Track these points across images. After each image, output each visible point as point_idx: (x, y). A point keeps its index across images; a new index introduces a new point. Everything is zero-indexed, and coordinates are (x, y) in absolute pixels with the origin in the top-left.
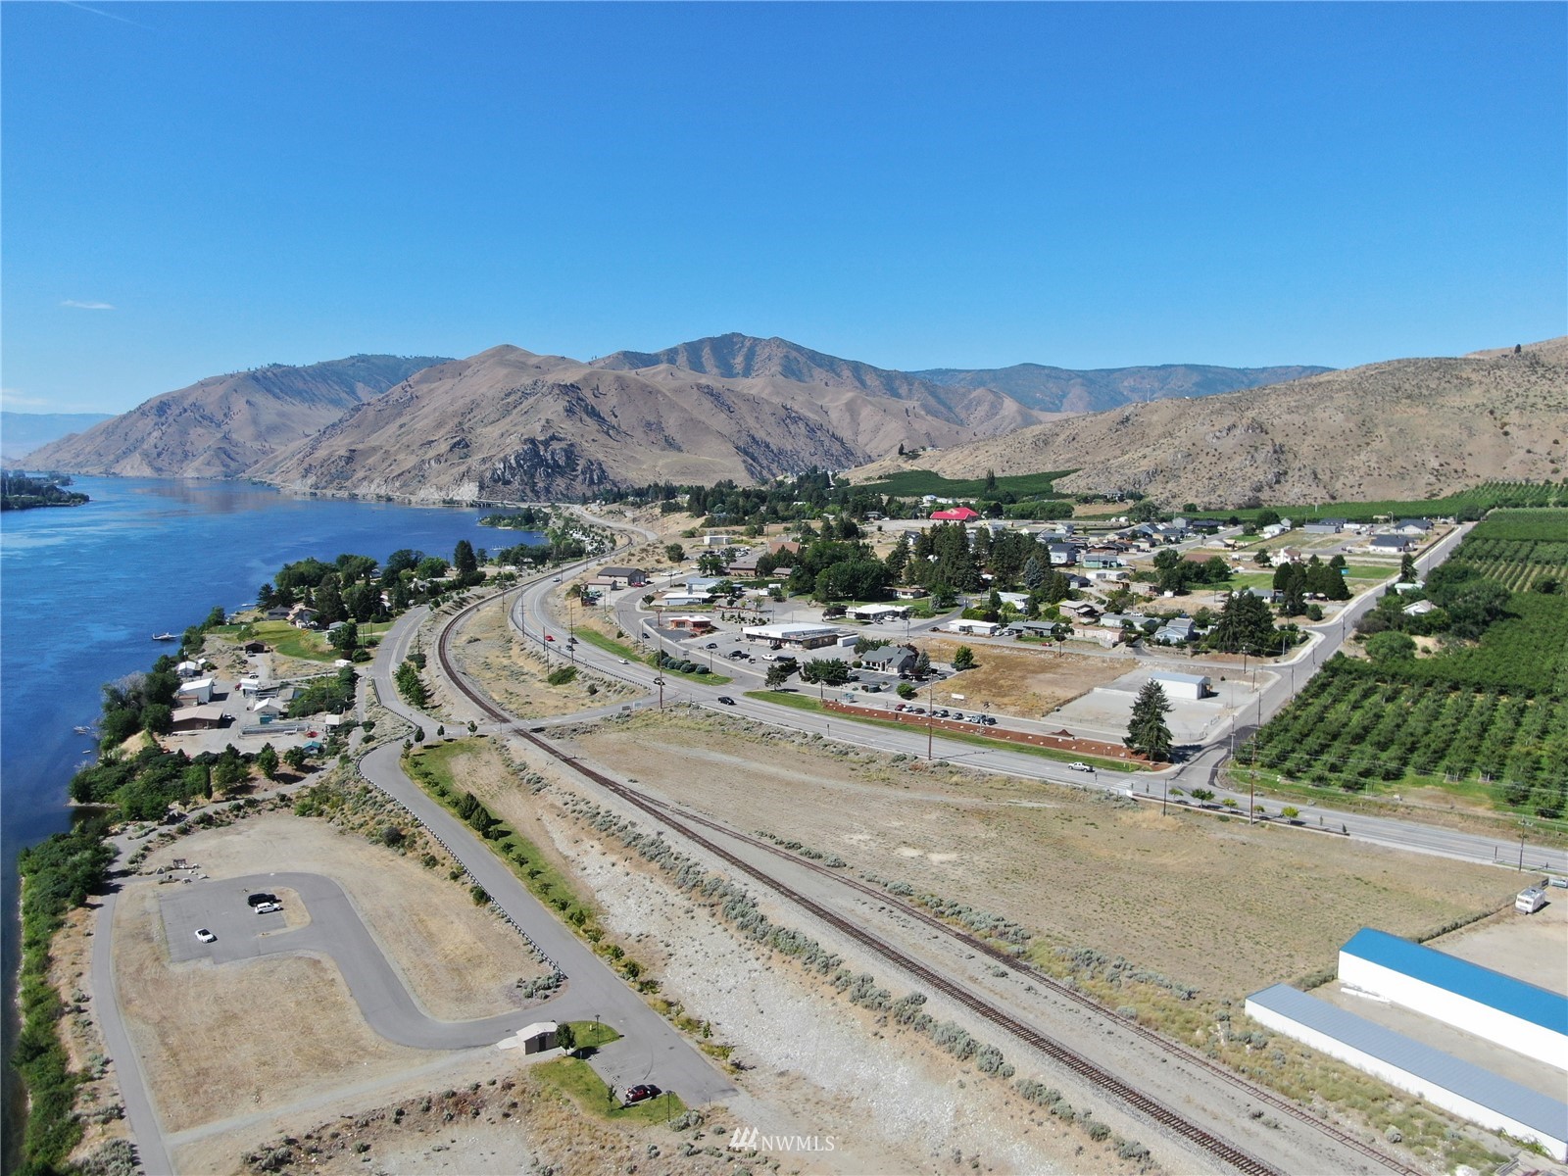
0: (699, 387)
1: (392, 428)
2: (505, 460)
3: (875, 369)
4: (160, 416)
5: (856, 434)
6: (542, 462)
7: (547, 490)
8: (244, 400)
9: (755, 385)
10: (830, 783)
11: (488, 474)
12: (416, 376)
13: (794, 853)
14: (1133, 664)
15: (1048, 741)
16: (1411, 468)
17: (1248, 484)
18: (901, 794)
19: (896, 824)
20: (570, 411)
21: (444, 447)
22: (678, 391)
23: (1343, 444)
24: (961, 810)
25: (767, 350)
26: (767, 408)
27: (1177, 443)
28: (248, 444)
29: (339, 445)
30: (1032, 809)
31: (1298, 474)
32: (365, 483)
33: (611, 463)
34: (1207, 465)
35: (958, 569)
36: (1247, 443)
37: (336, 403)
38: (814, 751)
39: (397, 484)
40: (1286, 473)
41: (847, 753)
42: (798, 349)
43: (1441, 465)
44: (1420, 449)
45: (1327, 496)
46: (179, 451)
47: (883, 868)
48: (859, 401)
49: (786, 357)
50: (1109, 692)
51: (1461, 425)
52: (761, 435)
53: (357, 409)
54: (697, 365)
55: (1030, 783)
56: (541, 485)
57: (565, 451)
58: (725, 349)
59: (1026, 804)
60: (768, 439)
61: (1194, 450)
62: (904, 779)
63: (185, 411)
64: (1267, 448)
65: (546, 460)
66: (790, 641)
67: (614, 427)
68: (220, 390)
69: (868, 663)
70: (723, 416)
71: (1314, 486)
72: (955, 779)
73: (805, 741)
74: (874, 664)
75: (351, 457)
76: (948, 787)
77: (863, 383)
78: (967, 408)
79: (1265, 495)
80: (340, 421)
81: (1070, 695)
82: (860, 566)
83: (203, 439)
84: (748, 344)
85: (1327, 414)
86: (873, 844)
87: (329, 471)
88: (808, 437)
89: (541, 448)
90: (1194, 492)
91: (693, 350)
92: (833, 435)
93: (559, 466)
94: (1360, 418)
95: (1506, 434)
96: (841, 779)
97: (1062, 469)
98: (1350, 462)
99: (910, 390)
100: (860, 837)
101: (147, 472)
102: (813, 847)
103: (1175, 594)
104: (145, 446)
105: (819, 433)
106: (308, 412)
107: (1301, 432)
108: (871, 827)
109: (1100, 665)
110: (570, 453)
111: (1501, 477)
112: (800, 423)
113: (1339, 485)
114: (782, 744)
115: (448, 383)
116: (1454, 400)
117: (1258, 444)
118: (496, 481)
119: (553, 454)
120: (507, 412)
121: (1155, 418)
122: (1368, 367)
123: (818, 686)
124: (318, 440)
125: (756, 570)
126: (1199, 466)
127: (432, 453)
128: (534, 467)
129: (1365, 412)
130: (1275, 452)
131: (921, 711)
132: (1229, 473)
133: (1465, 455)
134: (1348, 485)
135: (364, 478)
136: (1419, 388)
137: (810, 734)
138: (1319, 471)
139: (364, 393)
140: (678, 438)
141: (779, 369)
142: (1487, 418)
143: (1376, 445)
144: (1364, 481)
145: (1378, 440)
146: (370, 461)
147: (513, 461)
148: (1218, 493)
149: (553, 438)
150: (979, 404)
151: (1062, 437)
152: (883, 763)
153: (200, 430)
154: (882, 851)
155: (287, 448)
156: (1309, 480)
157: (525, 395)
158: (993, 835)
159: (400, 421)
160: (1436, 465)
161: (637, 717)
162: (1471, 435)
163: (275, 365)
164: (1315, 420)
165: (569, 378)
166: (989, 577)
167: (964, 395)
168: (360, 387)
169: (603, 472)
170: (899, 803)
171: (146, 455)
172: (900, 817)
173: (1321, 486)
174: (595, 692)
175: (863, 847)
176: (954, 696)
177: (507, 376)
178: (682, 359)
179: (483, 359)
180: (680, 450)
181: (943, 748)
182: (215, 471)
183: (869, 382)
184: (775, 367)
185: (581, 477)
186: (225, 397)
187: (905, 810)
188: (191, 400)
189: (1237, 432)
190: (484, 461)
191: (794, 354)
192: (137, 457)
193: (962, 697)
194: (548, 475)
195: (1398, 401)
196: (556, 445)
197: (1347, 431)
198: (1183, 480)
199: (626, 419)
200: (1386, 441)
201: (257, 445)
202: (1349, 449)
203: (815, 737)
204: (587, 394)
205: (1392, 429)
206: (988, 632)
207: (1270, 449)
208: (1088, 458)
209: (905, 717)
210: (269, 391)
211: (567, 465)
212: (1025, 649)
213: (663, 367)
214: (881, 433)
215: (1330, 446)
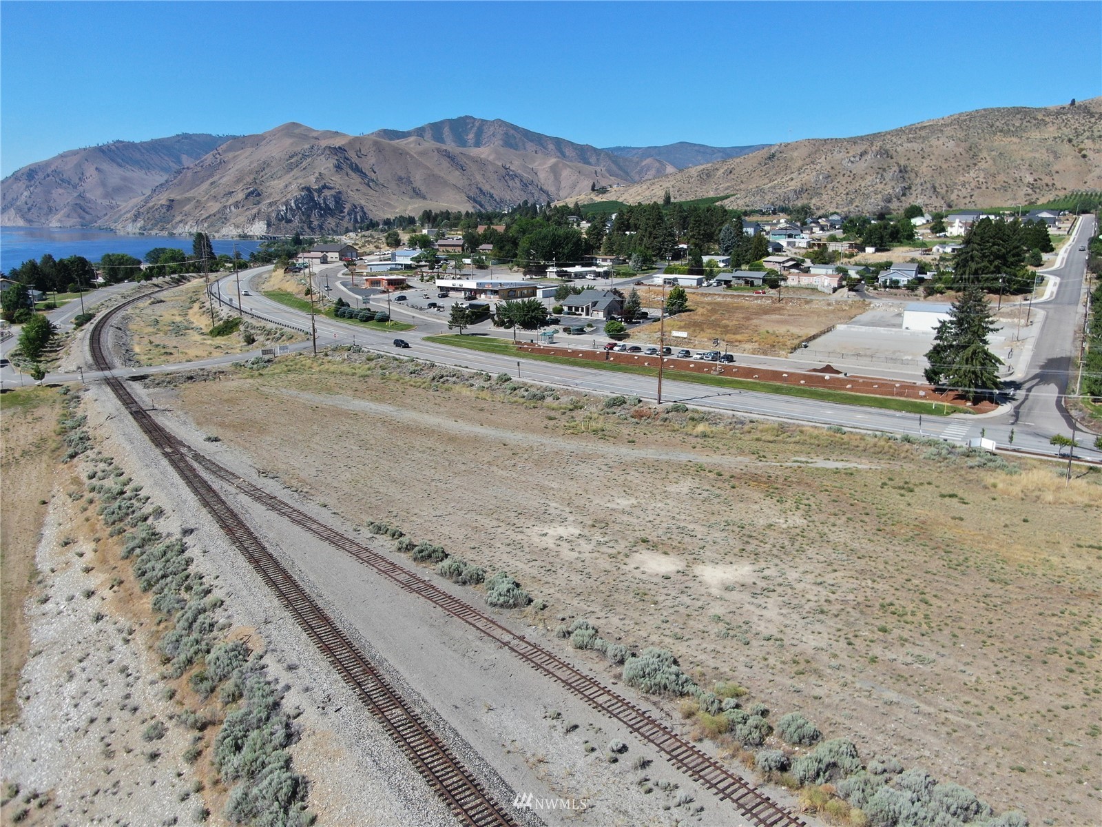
0: (439, 150)
1: (205, 185)
2: (287, 204)
3: (572, 144)
4: (30, 181)
5: (559, 189)
6: (316, 205)
7: (321, 227)
8: (93, 168)
9: (484, 152)
10: (515, 437)
11: (274, 215)
12: (224, 146)
13: (427, 572)
14: (864, 307)
15: (808, 378)
16: (1011, 182)
17: (880, 196)
18: (625, 451)
19: (624, 503)
20: (338, 167)
21: (240, 196)
22: (423, 153)
23: (954, 164)
24: (726, 475)
25: (492, 129)
26: (490, 167)
27: (818, 167)
28: (99, 201)
29: (163, 199)
30: (837, 471)
31: (920, 188)
32: (181, 225)
33: (371, 207)
34: (844, 184)
35: (655, 238)
36: (876, 165)
37: (165, 170)
38: (500, 396)
39: (206, 225)
40: (910, 188)
41: (543, 398)
42: (515, 128)
43: (1035, 180)
44: (1017, 168)
45: (945, 205)
46: (45, 207)
47: (609, 607)
48: (561, 165)
49: (506, 134)
50: (856, 329)
51: (1047, 150)
52: (486, 188)
53: (179, 172)
54: (438, 137)
55: (816, 432)
56: (316, 223)
57: (334, 197)
58: (461, 127)
59: (820, 463)
60: (492, 191)
61: (833, 172)
62: (625, 430)
63: (48, 176)
64: (894, 169)
65: (320, 204)
66: (485, 291)
67: (373, 181)
68: (74, 160)
69: (570, 308)
70: (457, 173)
71: (934, 197)
72: (701, 428)
73: (487, 384)
74: (577, 309)
75: (171, 205)
76: (693, 441)
77: (563, 155)
78: (640, 172)
79: (894, 205)
80: (167, 181)
81: (813, 332)
82: (561, 232)
83: (65, 198)
84: (477, 124)
85: (941, 142)
86: (585, 547)
87: (154, 216)
88: (522, 190)
89: (316, 194)
90: (834, 205)
91: (436, 129)
92: (541, 189)
93: (330, 209)
94: (967, 145)
95: (1084, 156)
96: (533, 431)
97: (722, 195)
98: (962, 179)
99: (598, 159)
100: (561, 531)
101: (21, 223)
102: (470, 555)
103: (877, 251)
104: (18, 203)
105: (530, 187)
106: (145, 177)
107: (920, 156)
108: (582, 510)
109: (826, 308)
110: (338, 199)
111: (1083, 189)
112: (516, 179)
113: (953, 197)
114: (457, 388)
115: (248, 151)
116: (1036, 135)
117: (885, 166)
118: (280, 220)
119: (325, 200)
120: (290, 168)
121: (795, 154)
122: (960, 115)
123: (511, 330)
124: (150, 197)
125: (462, 246)
126: (837, 185)
127: (231, 201)
128: (310, 209)
129: (971, 141)
130: (901, 171)
131: (637, 349)
132: (863, 189)
133: (1053, 172)
134: (962, 196)
135: (181, 221)
136: (1008, 125)
137: (495, 376)
138: (937, 185)
139: (187, 161)
140: (423, 189)
141: (501, 142)
142: (1067, 146)
143: (982, 165)
144: (975, 193)
145: (984, 161)
146: (186, 208)
147: (293, 205)
148: (855, 204)
149: (325, 187)
150: (648, 170)
151: (722, 171)
152: (593, 409)
153: (60, 191)
154: (604, 563)
155: (128, 204)
156: (929, 192)
157: (304, 157)
158: (797, 520)
159: (211, 180)
160: (1031, 181)
161: (280, 362)
162: (1056, 157)
163: (118, 141)
164: (931, 146)
165: (338, 143)
166: (685, 246)
167: (637, 163)
168: (184, 158)
169: (365, 213)
170: (625, 466)
171: (19, 210)
172: (627, 490)
173: (940, 197)
174: (254, 341)
175: (567, 554)
176: (675, 334)
177: (292, 144)
178: (428, 135)
179: (273, 133)
180: (424, 198)
181: (675, 391)
182: (73, 221)
183: (567, 154)
184: (498, 142)
185: (347, 217)
186: (79, 166)
187: (634, 477)
188: (53, 167)
189: (868, 157)
190: (270, 204)
191: (512, 132)
192: (12, 212)
193: (684, 334)
194: (321, 216)
195: (995, 134)
196: (327, 193)
197: (958, 155)
198: (824, 196)
199: (383, 175)
200: (990, 162)
201: (105, 202)
202: (960, 168)
203: (500, 378)
204: (352, 155)
205: (993, 153)
206: (694, 283)
207: (896, 168)
208: (742, 186)
209: (617, 356)
210: (113, 160)
211: (336, 208)
212: (739, 296)
213: (412, 139)
214: (577, 189)
215: (944, 166)
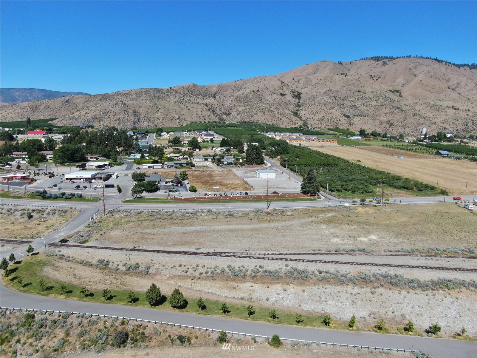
16: (172, 118)
17: (130, 122)
23: (151, 110)
31: (144, 119)
34: (112, 116)
36: (123, 109)
40: (140, 119)
44: (172, 112)
45: (154, 126)
61: (106, 111)
64: (131, 111)
71: (150, 123)
79: (137, 125)
85: (144, 102)
94: (153, 103)
95: (189, 109)
97: (49, 118)
98: (156, 116)
107: (138, 106)
113: (156, 123)
116: (169, 100)
117: (127, 110)
121: (78, 101)
130: (134, 112)
131: (215, 194)
132: (121, 119)
133: (183, 114)
134: (159, 122)
142: (181, 105)
144: (163, 122)
145: (161, 110)
151: (43, 106)
156: (148, 121)
160: (178, 117)
162: (181, 109)
164: (140, 103)
173: (152, 123)
176: (214, 188)
189: (119, 105)
193: (218, 187)
197: (151, 107)
198: (106, 121)
200: (163, 110)
202: (154, 112)
205: (162, 107)
215: (149, 111)
